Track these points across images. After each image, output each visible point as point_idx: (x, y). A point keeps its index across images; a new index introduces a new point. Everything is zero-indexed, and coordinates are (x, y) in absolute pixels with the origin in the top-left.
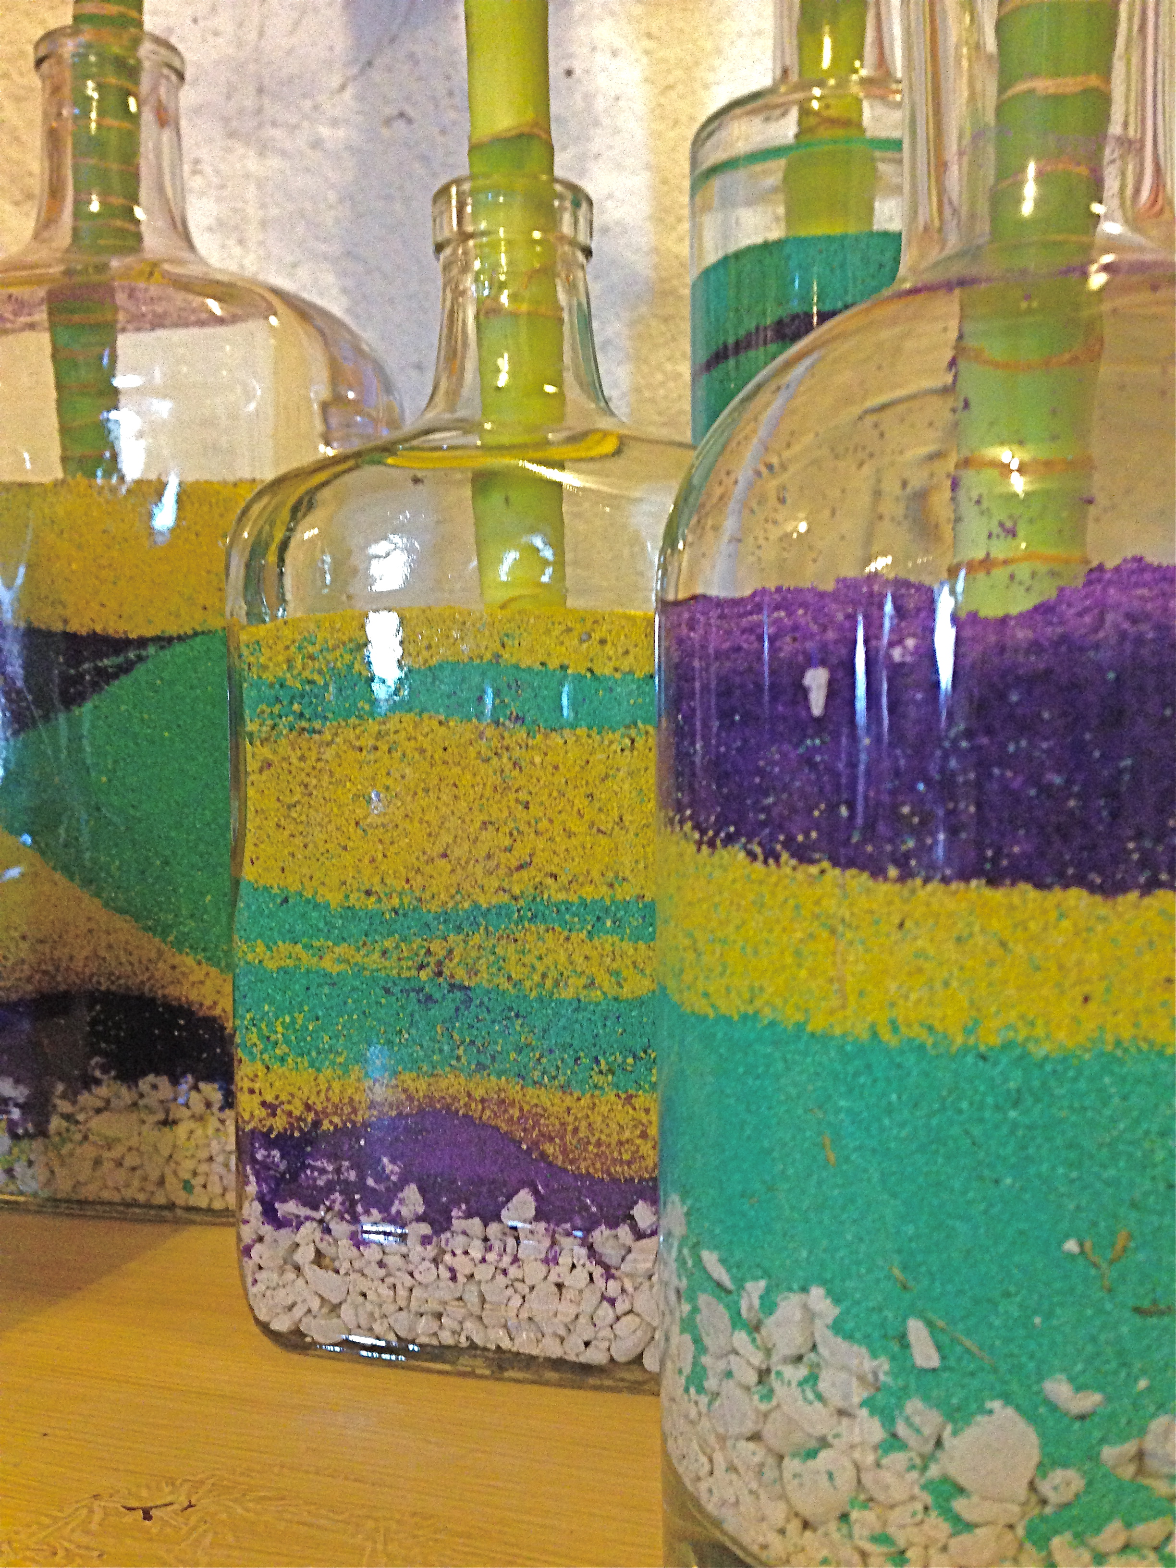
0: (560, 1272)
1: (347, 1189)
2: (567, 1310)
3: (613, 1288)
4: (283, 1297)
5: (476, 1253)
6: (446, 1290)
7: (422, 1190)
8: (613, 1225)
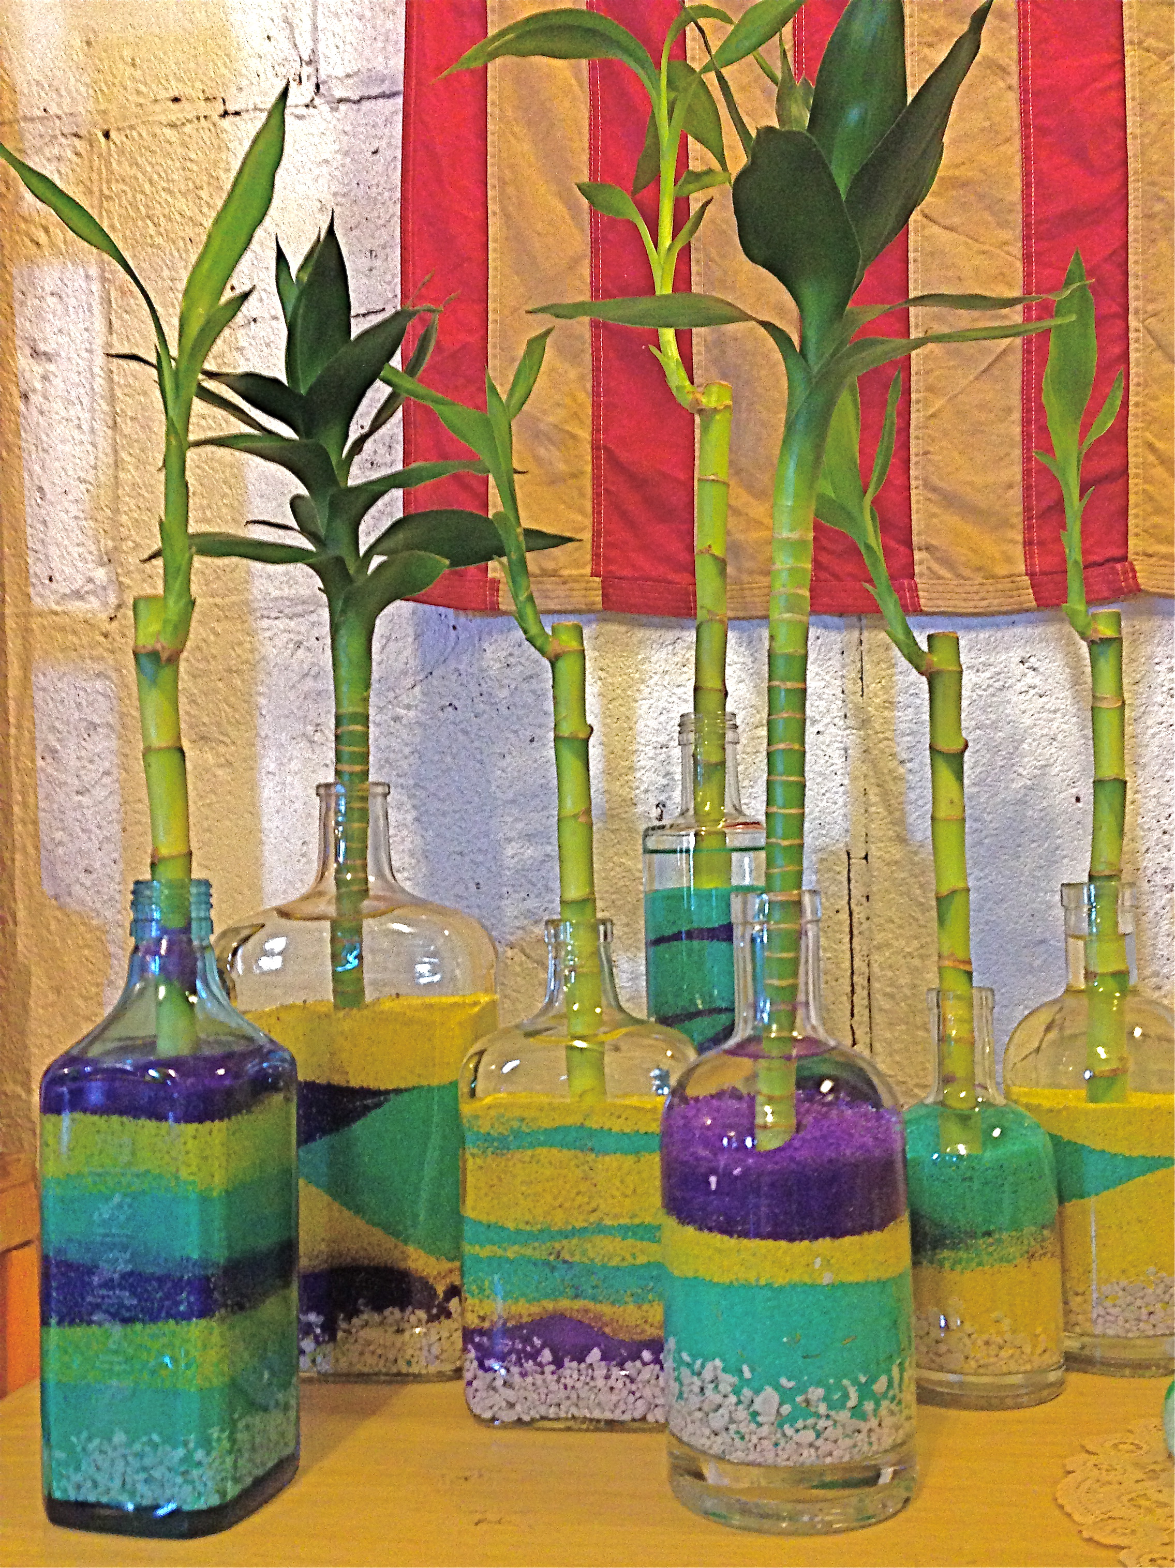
0: (612, 1382)
1: (518, 1353)
2: (614, 1398)
3: (634, 1387)
4: (488, 1403)
5: (575, 1376)
6: (562, 1394)
7: (552, 1351)
8: (634, 1360)
